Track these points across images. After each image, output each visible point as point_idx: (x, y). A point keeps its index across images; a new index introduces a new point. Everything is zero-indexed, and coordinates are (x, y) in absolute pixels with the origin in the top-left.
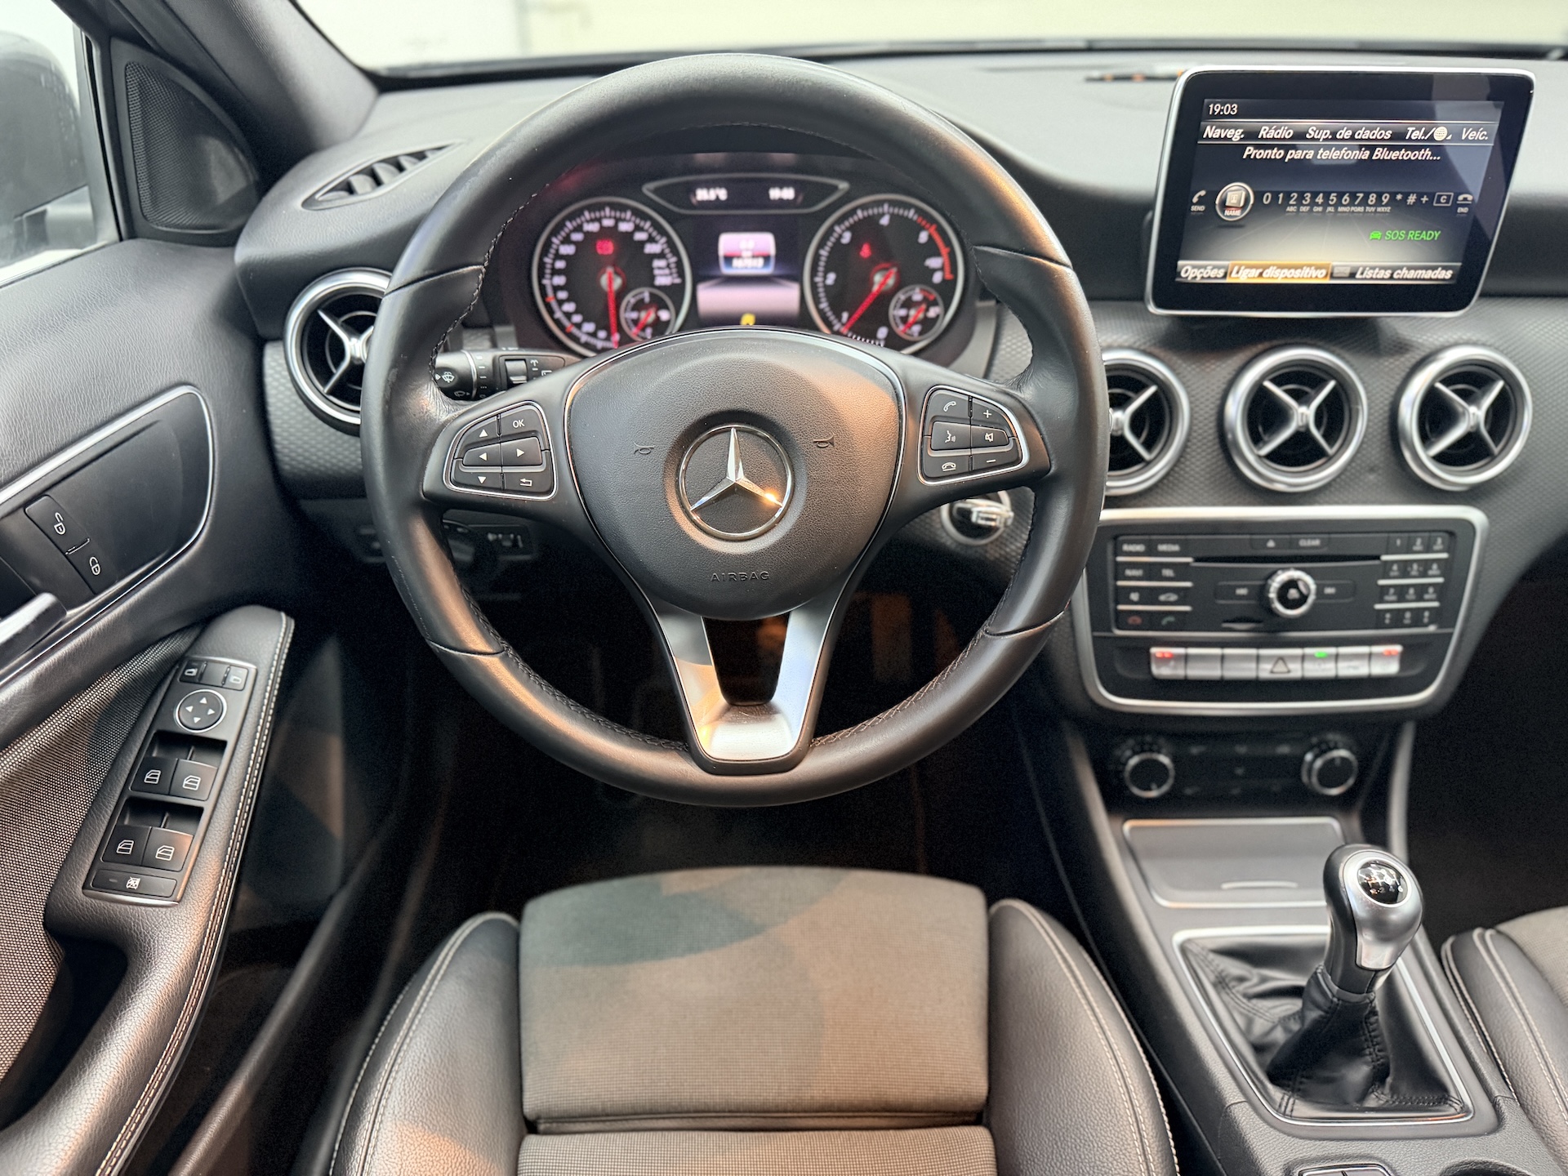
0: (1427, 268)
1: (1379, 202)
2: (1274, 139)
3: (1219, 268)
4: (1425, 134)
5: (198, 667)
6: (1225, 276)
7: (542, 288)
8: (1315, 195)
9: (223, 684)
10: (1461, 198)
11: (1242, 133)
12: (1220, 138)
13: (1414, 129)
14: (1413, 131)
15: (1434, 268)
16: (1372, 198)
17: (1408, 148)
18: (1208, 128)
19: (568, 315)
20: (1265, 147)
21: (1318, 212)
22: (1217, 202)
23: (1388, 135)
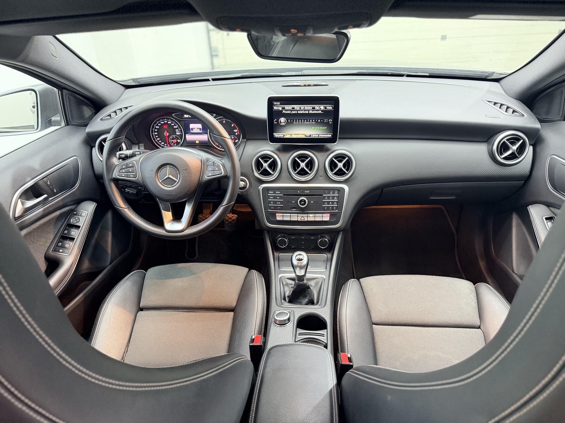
0: (326, 134)
1: (312, 121)
2: (288, 109)
3: (282, 135)
4: (319, 108)
5: (76, 212)
6: (284, 136)
7: (153, 135)
8: (299, 120)
9: (81, 215)
10: (329, 120)
11: (282, 108)
12: (277, 109)
14: (316, 108)
16: (311, 121)
17: (316, 111)
18: (274, 107)
19: (158, 141)
20: (287, 111)
21: (300, 123)
22: (279, 121)
23: (311, 108)
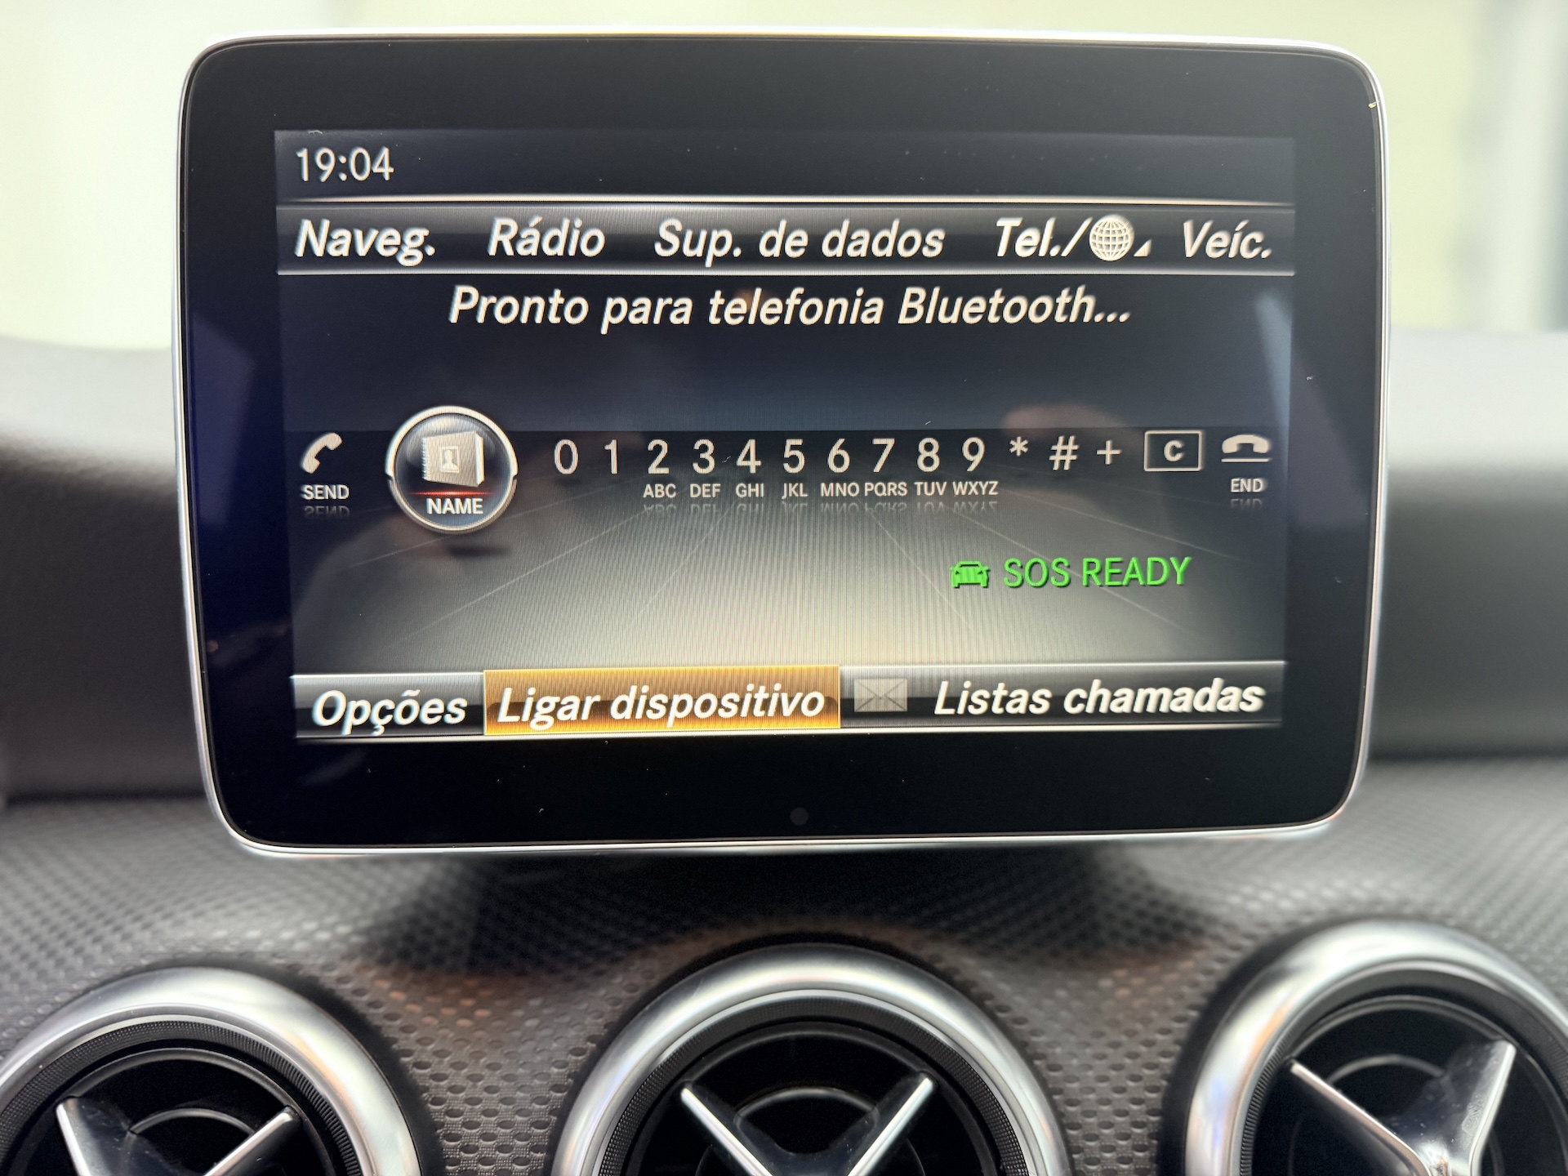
0: (1174, 681)
1: (954, 465)
2: (541, 258)
3: (445, 692)
4: (1060, 239)
6: (474, 721)
10: (1231, 445)
11: (428, 241)
12: (353, 258)
13: (1017, 222)
14: (1015, 233)
15: (1198, 681)
16: (929, 453)
17: (1011, 286)
18: (307, 227)
20: (521, 287)
21: (753, 500)
22: (390, 471)
23: (935, 242)
